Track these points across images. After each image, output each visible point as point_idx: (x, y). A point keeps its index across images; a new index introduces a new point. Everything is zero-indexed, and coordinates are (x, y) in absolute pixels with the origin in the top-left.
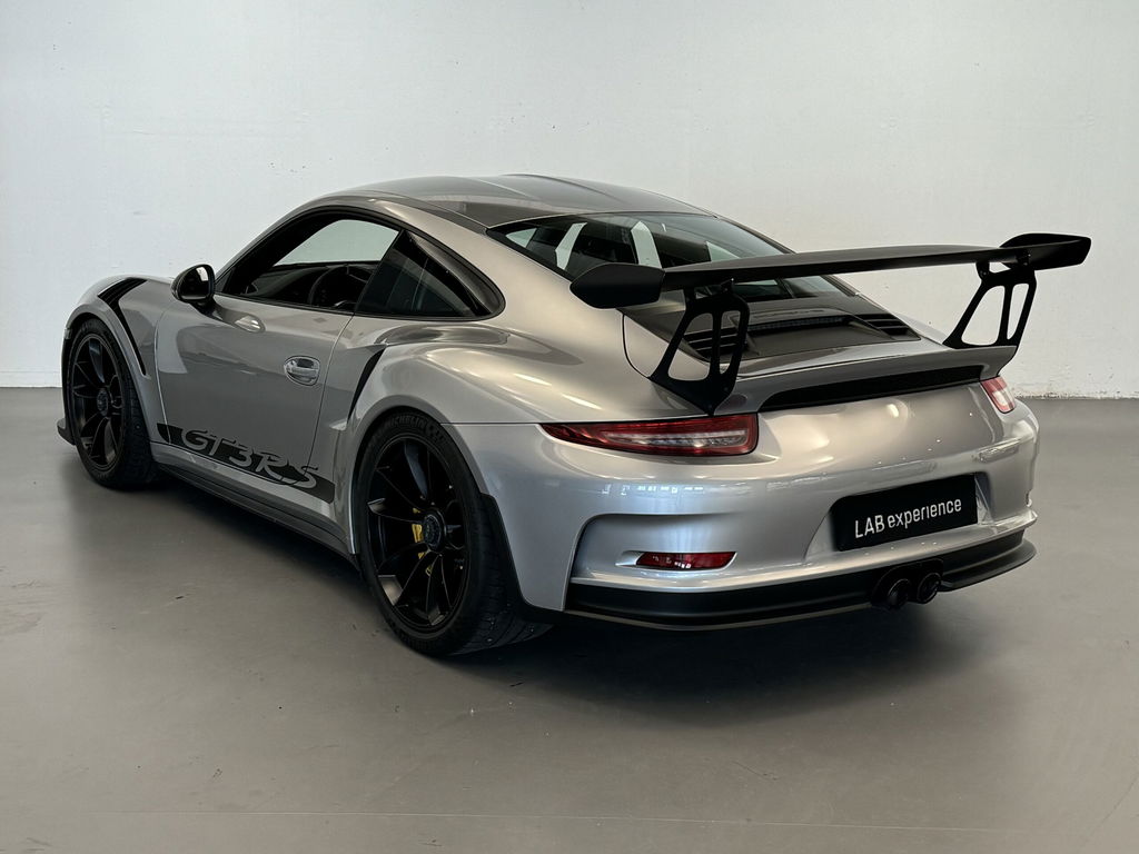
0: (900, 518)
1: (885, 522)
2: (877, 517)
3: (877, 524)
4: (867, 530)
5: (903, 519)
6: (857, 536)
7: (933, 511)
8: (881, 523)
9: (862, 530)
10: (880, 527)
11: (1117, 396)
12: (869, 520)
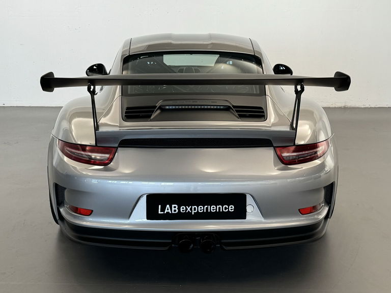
0: (189, 209)
1: (179, 209)
2: (173, 206)
3: (173, 209)
4: (166, 211)
5: (191, 209)
6: (159, 212)
7: (213, 209)
8: (176, 209)
9: (163, 210)
10: (175, 211)
11: (369, 107)
12: (168, 206)
